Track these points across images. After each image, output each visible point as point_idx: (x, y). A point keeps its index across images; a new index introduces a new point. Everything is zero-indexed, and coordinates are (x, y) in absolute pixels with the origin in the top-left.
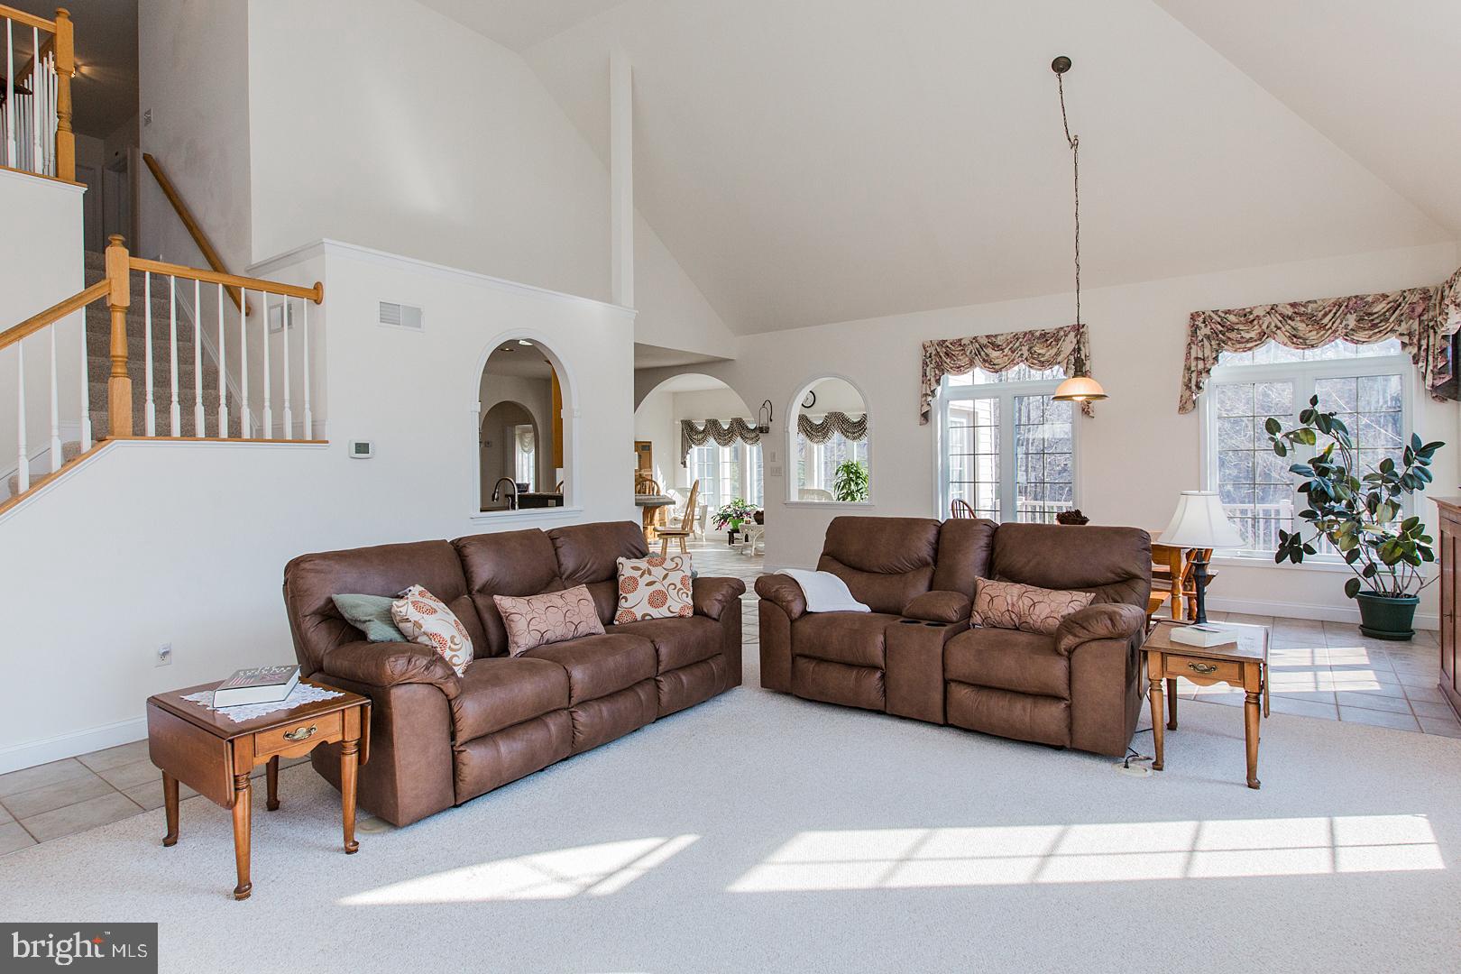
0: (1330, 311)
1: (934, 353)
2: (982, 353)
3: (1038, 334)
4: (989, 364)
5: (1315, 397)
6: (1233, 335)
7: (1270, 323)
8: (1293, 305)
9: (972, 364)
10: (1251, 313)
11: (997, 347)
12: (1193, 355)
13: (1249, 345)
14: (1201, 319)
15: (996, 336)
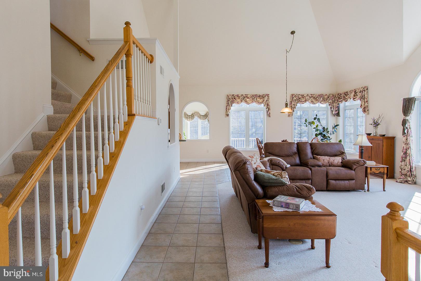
0: (318, 97)
1: (231, 98)
2: (245, 99)
3: (258, 95)
4: (246, 101)
5: (317, 115)
6: (300, 100)
7: (307, 98)
8: (311, 95)
9: (242, 101)
10: (303, 95)
11: (248, 98)
12: (293, 104)
13: (303, 103)
14: (294, 96)
15: (248, 95)
